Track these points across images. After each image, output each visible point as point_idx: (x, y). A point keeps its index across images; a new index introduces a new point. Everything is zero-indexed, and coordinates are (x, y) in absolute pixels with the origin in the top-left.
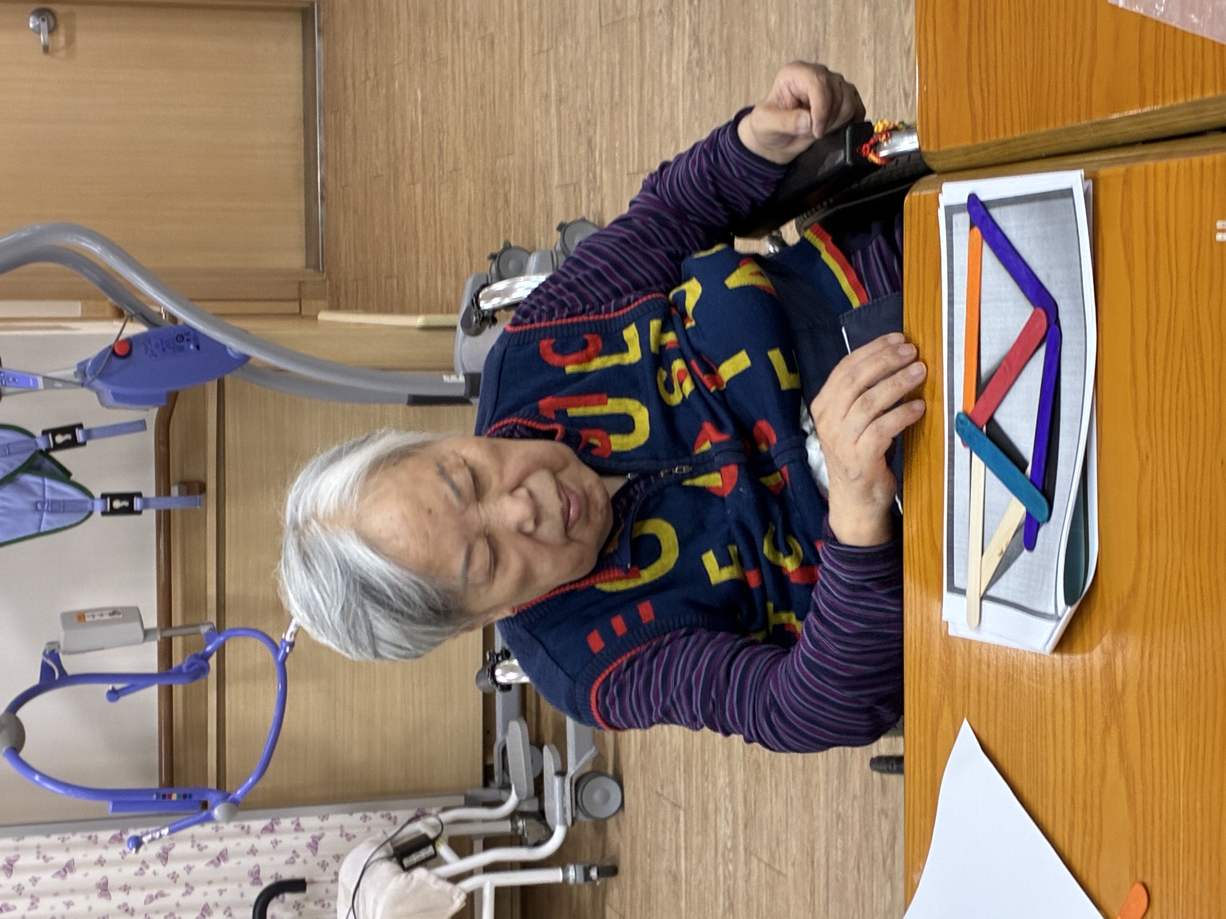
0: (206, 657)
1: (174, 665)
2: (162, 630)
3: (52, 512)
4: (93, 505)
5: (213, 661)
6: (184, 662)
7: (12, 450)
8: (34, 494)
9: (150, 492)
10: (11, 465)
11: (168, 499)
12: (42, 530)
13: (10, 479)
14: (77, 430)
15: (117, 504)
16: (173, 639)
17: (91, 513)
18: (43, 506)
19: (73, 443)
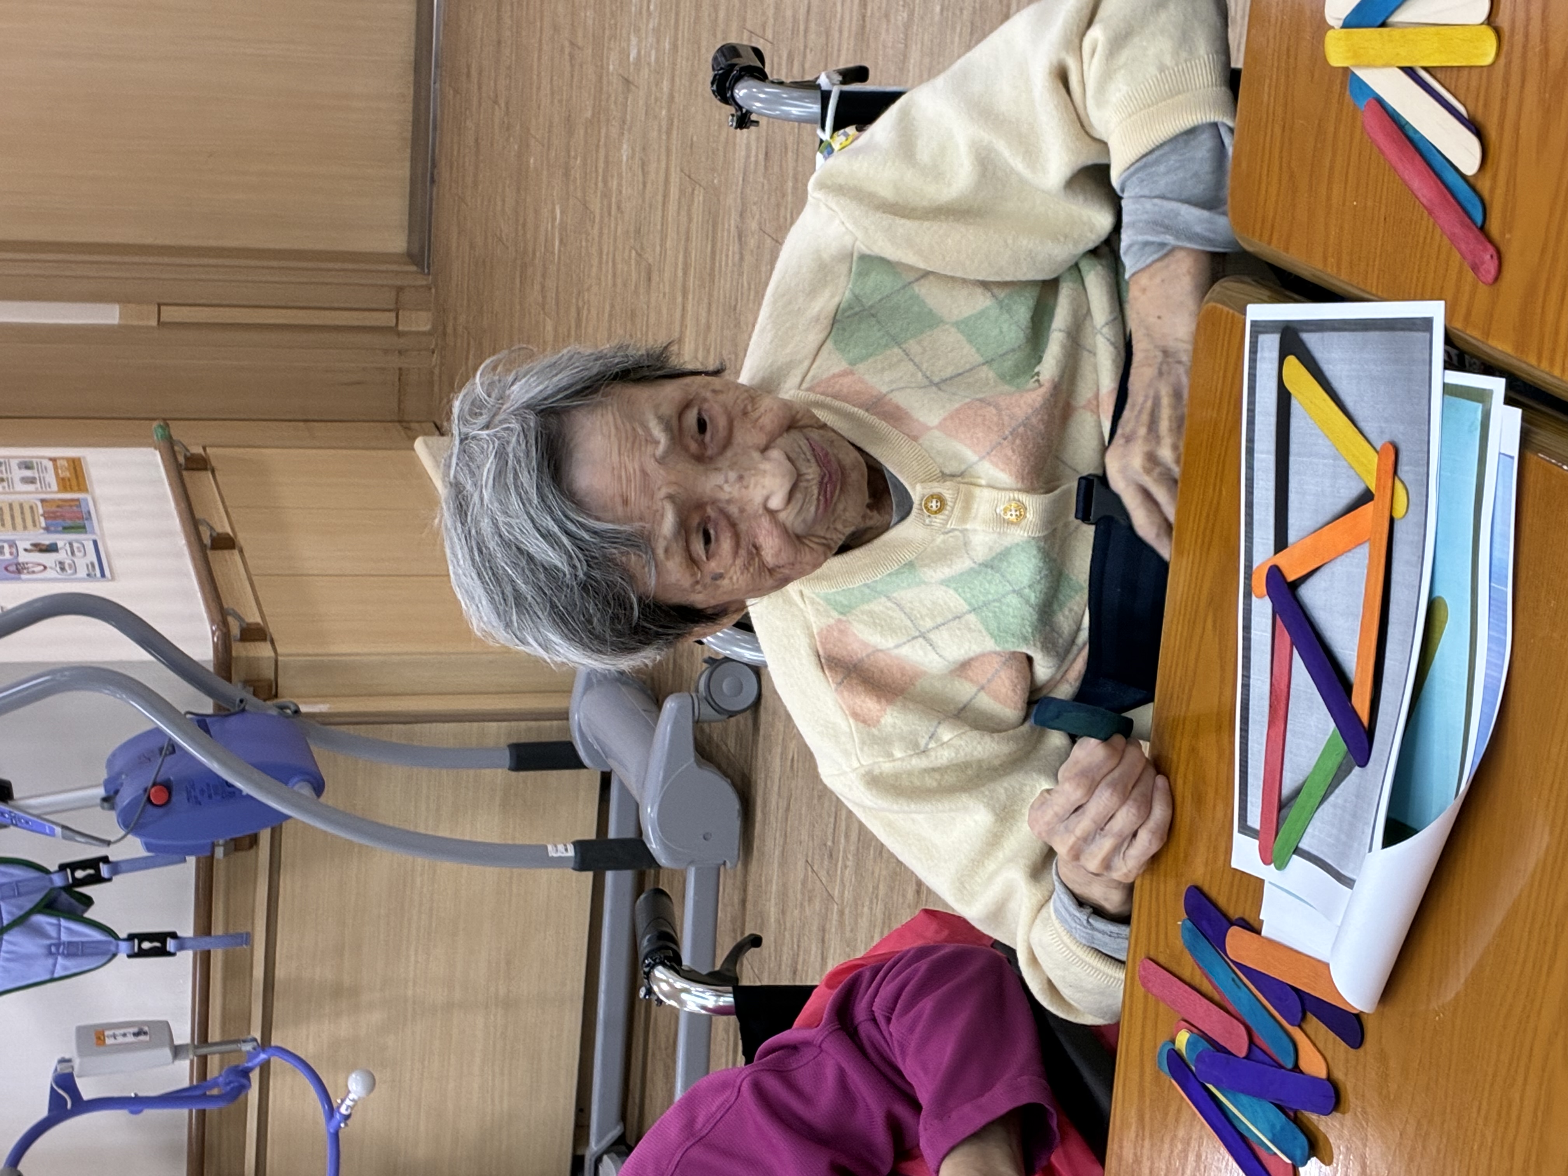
0: (245, 1073)
1: (209, 1077)
2: (196, 1047)
3: (68, 955)
4: (117, 946)
5: (255, 1076)
6: (220, 1075)
7: (22, 890)
8: (48, 937)
9: (187, 930)
10: (20, 907)
11: (207, 939)
12: (56, 975)
13: (20, 921)
14: (101, 865)
15: (146, 945)
16: (209, 1057)
17: (114, 955)
18: (58, 949)
19: (97, 879)
